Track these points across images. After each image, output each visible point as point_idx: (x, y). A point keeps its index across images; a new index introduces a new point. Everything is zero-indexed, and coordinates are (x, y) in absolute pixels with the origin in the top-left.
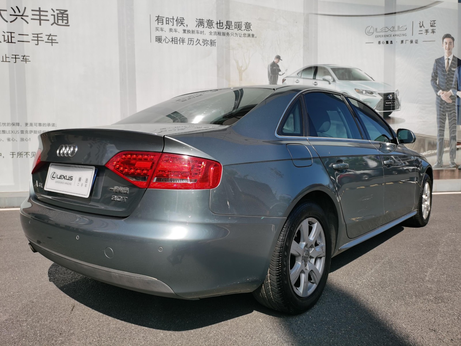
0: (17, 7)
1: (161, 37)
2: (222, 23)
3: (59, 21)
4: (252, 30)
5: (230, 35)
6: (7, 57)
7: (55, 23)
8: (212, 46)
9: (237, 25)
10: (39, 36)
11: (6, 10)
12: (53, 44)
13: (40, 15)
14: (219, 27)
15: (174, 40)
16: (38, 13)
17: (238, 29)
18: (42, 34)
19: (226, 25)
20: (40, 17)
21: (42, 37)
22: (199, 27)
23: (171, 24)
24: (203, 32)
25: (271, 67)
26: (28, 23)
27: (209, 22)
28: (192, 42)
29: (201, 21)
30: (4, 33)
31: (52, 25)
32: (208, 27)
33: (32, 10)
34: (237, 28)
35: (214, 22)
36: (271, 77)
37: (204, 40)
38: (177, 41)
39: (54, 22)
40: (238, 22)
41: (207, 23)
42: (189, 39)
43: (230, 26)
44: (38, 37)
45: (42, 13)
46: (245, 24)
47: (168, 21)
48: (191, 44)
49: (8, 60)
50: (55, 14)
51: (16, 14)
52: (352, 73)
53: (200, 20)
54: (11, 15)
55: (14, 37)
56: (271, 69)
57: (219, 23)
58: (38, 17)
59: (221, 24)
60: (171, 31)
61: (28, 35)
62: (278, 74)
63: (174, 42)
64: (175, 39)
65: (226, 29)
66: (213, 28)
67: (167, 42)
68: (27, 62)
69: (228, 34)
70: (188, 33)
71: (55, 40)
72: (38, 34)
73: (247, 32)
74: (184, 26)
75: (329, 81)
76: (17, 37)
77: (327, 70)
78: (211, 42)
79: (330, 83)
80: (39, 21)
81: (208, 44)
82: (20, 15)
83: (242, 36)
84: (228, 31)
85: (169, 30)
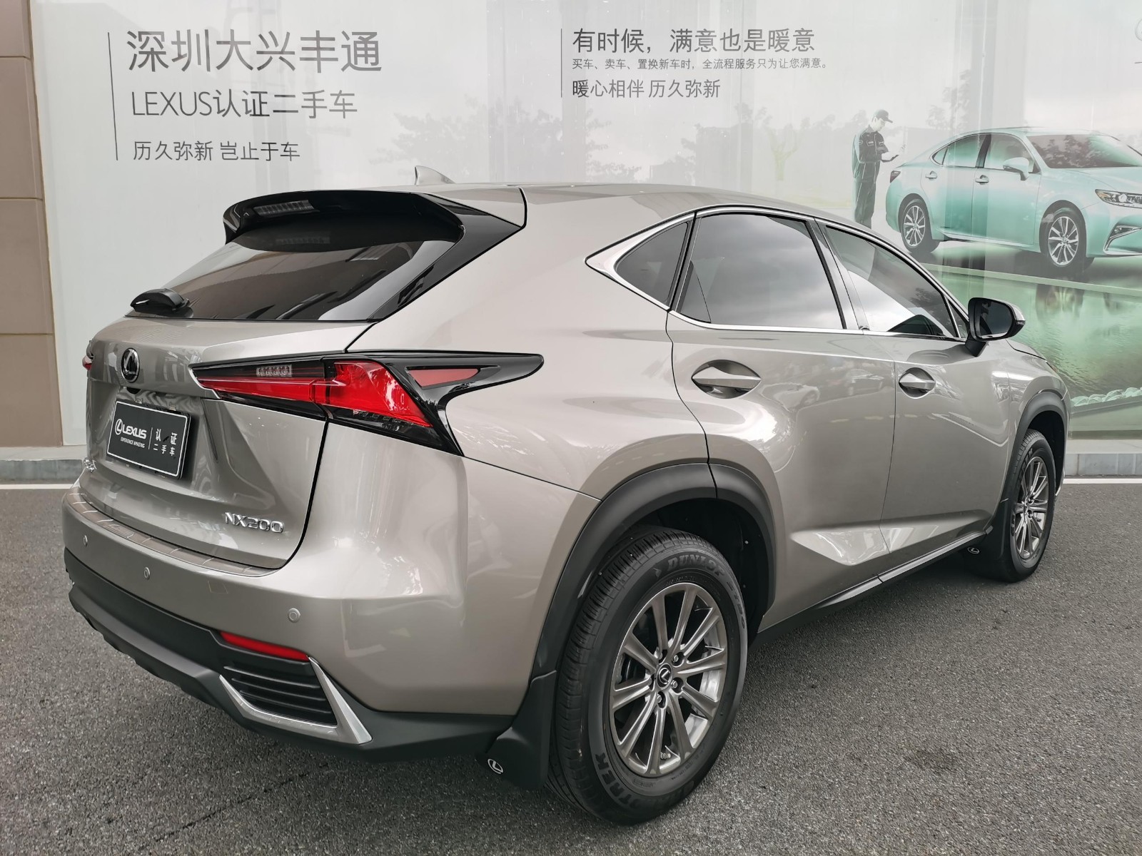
0: (271, 33)
1: (585, 83)
2: (738, 35)
3: (358, 58)
4: (813, 49)
5: (757, 65)
6: (251, 148)
7: (349, 64)
8: (710, 95)
9: (776, 38)
10: (317, 96)
11: (249, 43)
12: (346, 112)
14: (727, 47)
15: (615, 86)
16: (313, 44)
17: (778, 48)
18: (323, 91)
19: (747, 39)
20: (319, 54)
21: (323, 100)
22: (677, 51)
23: (610, 47)
24: (689, 61)
25: (862, 143)
26: (293, 68)
27: (703, 36)
28: (661, 89)
29: (684, 34)
30: (247, 94)
31: (343, 69)
32: (700, 50)
33: (303, 39)
34: (776, 43)
35: (715, 36)
36: (861, 167)
37: (689, 83)
38: (624, 91)
39: (347, 62)
40: (777, 31)
41: (698, 38)
42: (652, 82)
43: (757, 43)
44: (314, 100)
45: (323, 44)
46: (797, 33)
47: (604, 41)
48: (658, 95)
49: (254, 154)
50: (351, 43)
51: (269, 50)
52: (1092, 147)
53: (681, 31)
54: (259, 53)
55: (266, 103)
56: (861, 148)
57: (731, 37)
58: (314, 54)
59: (734, 40)
60: (610, 65)
61: (294, 96)
62: (880, 158)
63: (615, 93)
64: (618, 86)
65: (745, 51)
66: (712, 50)
67: (599, 92)
68: (292, 157)
69: (751, 62)
70: (651, 67)
71: (351, 104)
72: (314, 93)
73: (801, 56)
74: (643, 51)
75: (1021, 173)
76: (272, 103)
77: (1017, 141)
78: (707, 86)
79: (1023, 178)
80: (316, 62)
81: (699, 92)
82: (277, 50)
83: (788, 65)
84: (750, 54)
85: (604, 63)
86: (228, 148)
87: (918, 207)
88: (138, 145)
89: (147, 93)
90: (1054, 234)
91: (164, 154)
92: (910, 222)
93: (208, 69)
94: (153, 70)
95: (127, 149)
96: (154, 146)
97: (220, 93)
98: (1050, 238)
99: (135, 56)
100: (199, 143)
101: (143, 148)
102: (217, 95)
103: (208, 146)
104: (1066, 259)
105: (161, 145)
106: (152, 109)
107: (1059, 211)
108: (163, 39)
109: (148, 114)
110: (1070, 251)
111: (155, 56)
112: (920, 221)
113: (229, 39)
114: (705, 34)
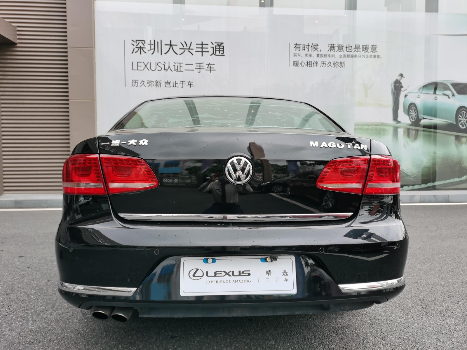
0: (185, 42)
1: (298, 62)
2: (351, 46)
3: (217, 52)
4: (377, 52)
5: (358, 57)
6: (176, 83)
7: (213, 53)
8: (342, 67)
11: (176, 45)
12: (211, 71)
13: (202, 48)
14: (348, 50)
15: (308, 63)
16: (200, 46)
17: (365, 51)
18: (203, 63)
19: (355, 48)
20: (202, 50)
21: (203, 66)
22: (330, 51)
23: (307, 50)
24: (334, 55)
25: (395, 84)
26: (193, 54)
29: (333, 46)
30: (175, 63)
31: (211, 55)
32: (338, 51)
33: (197, 44)
34: (364, 49)
35: (343, 47)
36: (394, 93)
37: (334, 63)
38: (311, 65)
39: (212, 53)
40: (365, 45)
41: (338, 47)
42: (321, 62)
43: (358, 49)
44: (200, 66)
45: (204, 46)
46: (372, 46)
47: (305, 47)
48: (323, 66)
49: (177, 85)
50: (214, 46)
51: (184, 48)
53: (332, 45)
54: (180, 49)
55: (182, 67)
56: (394, 86)
57: (348, 47)
58: (200, 50)
59: (350, 48)
60: (307, 56)
61: (192, 65)
62: (400, 90)
63: (308, 65)
64: (309, 63)
65: (354, 52)
66: (343, 51)
67: (303, 65)
68: (191, 87)
69: (356, 56)
70: (321, 57)
71: (213, 68)
72: (200, 64)
73: (373, 54)
74: (318, 51)
75: (448, 96)
76: (184, 67)
77: (447, 85)
78: (341, 64)
79: (449, 98)
80: (201, 53)
81: (338, 66)
82: (187, 48)
83: (369, 57)
84: (356, 53)
85: (305, 55)
86: (168, 83)
87: (414, 107)
88: (134, 81)
89: (138, 62)
90: (460, 118)
91: (143, 85)
93: (161, 54)
94: (141, 54)
95: (129, 82)
96: (139, 82)
97: (165, 63)
98: (459, 119)
99: (134, 49)
100: (157, 81)
101: (135, 82)
102: (164, 64)
103: (160, 82)
104: (464, 126)
105: (142, 81)
106: (139, 68)
107: (462, 109)
108: (145, 43)
109: (138, 70)
110: (466, 124)
111: (141, 49)
112: (415, 112)
113: (169, 44)
114: (340, 46)
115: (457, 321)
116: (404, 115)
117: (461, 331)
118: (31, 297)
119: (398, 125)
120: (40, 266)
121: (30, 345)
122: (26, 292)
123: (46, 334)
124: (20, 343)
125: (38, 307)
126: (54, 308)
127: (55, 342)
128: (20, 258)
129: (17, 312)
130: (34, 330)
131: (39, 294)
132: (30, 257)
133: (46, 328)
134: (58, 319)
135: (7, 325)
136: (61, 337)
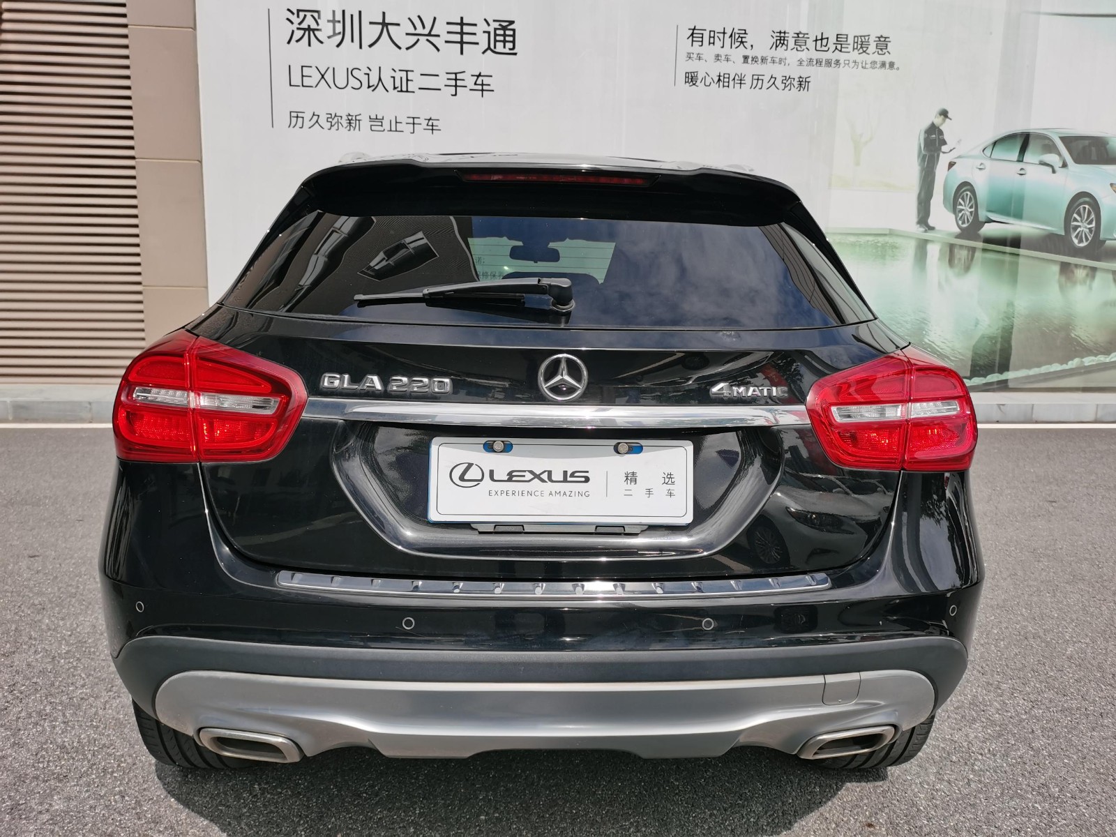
0: (419, 17)
1: (696, 74)
2: (828, 38)
3: (497, 43)
4: (889, 53)
5: (842, 65)
6: (398, 120)
7: (489, 48)
8: (802, 89)
9: (859, 43)
10: (459, 76)
11: (398, 25)
12: (484, 92)
13: (462, 33)
14: (818, 48)
15: (722, 78)
16: (458, 29)
17: (861, 51)
18: (464, 72)
19: (836, 42)
20: (462, 38)
21: (463, 80)
22: (776, 50)
23: (718, 43)
24: (785, 59)
25: (926, 135)
26: (438, 50)
27: (798, 37)
29: (782, 35)
30: (395, 71)
31: (484, 53)
32: (795, 49)
33: (448, 23)
34: (859, 46)
35: (809, 38)
36: (924, 157)
37: (784, 78)
38: (728, 82)
39: (487, 47)
40: (861, 36)
41: (794, 39)
42: (753, 75)
43: (843, 46)
44: (456, 79)
45: (466, 29)
46: (877, 39)
47: (714, 37)
48: (757, 87)
49: (399, 127)
50: (491, 29)
51: (416, 32)
52: (1108, 147)
53: (780, 33)
54: (407, 34)
55: (412, 80)
56: (926, 140)
57: (821, 39)
58: (458, 37)
59: (825, 42)
60: (718, 59)
61: (438, 75)
62: (941, 149)
64: (724, 78)
65: (833, 52)
66: (806, 50)
67: (707, 83)
68: (433, 131)
69: (837, 62)
70: (753, 62)
71: (489, 85)
72: (456, 74)
73: (879, 59)
74: (746, 48)
75: (1052, 166)
76: (417, 81)
77: (1052, 140)
78: (800, 81)
79: (1054, 172)
80: (459, 45)
81: (792, 86)
82: (425, 33)
83: (867, 66)
84: (837, 55)
85: (714, 57)
86: (376, 120)
87: (969, 193)
88: (293, 114)
89: (302, 67)
90: (1076, 220)
91: (317, 124)
92: (961, 204)
93: (361, 47)
94: (309, 45)
95: (282, 118)
96: (307, 116)
98: (1072, 223)
99: (293, 32)
100: (349, 115)
101: (297, 117)
102: (368, 71)
103: (358, 118)
104: (1084, 239)
105: (314, 115)
106: (307, 81)
107: (1082, 200)
108: (319, 18)
109: (303, 86)
110: (1089, 237)
111: (311, 33)
112: (970, 205)
113: (381, 21)
114: (800, 36)
115: (989, 731)
116: (945, 209)
117: (994, 755)
118: (59, 662)
119: (929, 235)
120: (78, 581)
121: (60, 781)
122: (47, 650)
123: (94, 756)
124: (36, 778)
125: (77, 688)
126: (110, 691)
127: (115, 775)
128: (32, 559)
129: (30, 701)
130: (69, 747)
131: (78, 656)
132: (54, 559)
133: (95, 742)
134: (122, 719)
135: (8, 733)
136: (128, 763)
